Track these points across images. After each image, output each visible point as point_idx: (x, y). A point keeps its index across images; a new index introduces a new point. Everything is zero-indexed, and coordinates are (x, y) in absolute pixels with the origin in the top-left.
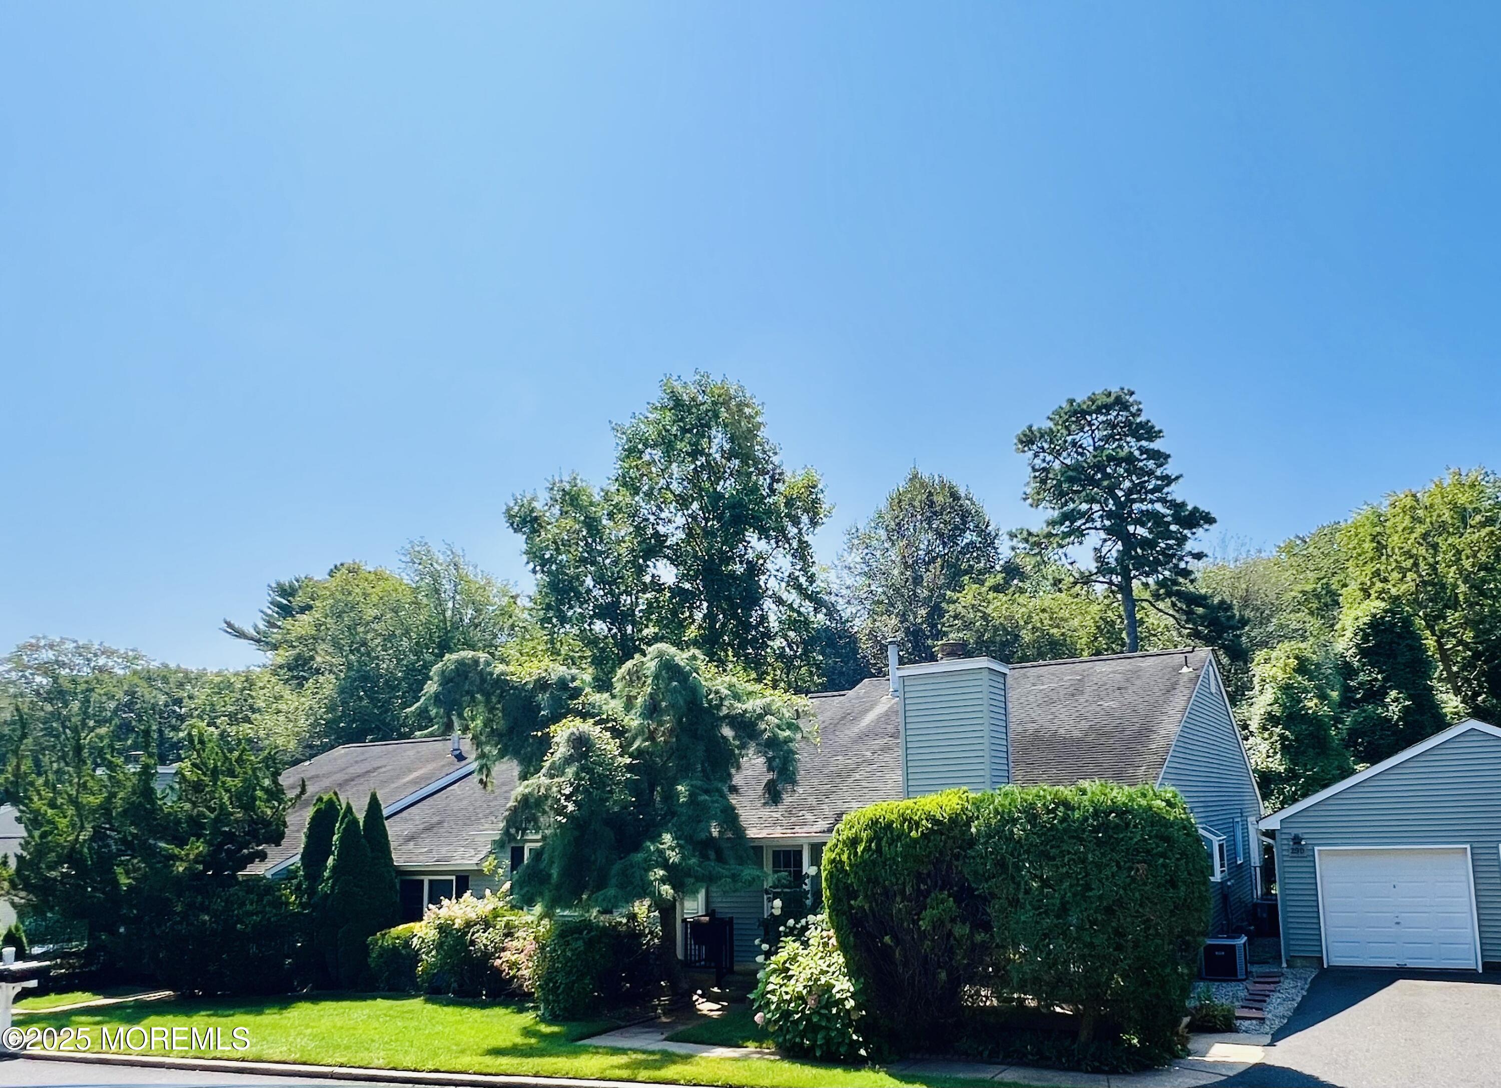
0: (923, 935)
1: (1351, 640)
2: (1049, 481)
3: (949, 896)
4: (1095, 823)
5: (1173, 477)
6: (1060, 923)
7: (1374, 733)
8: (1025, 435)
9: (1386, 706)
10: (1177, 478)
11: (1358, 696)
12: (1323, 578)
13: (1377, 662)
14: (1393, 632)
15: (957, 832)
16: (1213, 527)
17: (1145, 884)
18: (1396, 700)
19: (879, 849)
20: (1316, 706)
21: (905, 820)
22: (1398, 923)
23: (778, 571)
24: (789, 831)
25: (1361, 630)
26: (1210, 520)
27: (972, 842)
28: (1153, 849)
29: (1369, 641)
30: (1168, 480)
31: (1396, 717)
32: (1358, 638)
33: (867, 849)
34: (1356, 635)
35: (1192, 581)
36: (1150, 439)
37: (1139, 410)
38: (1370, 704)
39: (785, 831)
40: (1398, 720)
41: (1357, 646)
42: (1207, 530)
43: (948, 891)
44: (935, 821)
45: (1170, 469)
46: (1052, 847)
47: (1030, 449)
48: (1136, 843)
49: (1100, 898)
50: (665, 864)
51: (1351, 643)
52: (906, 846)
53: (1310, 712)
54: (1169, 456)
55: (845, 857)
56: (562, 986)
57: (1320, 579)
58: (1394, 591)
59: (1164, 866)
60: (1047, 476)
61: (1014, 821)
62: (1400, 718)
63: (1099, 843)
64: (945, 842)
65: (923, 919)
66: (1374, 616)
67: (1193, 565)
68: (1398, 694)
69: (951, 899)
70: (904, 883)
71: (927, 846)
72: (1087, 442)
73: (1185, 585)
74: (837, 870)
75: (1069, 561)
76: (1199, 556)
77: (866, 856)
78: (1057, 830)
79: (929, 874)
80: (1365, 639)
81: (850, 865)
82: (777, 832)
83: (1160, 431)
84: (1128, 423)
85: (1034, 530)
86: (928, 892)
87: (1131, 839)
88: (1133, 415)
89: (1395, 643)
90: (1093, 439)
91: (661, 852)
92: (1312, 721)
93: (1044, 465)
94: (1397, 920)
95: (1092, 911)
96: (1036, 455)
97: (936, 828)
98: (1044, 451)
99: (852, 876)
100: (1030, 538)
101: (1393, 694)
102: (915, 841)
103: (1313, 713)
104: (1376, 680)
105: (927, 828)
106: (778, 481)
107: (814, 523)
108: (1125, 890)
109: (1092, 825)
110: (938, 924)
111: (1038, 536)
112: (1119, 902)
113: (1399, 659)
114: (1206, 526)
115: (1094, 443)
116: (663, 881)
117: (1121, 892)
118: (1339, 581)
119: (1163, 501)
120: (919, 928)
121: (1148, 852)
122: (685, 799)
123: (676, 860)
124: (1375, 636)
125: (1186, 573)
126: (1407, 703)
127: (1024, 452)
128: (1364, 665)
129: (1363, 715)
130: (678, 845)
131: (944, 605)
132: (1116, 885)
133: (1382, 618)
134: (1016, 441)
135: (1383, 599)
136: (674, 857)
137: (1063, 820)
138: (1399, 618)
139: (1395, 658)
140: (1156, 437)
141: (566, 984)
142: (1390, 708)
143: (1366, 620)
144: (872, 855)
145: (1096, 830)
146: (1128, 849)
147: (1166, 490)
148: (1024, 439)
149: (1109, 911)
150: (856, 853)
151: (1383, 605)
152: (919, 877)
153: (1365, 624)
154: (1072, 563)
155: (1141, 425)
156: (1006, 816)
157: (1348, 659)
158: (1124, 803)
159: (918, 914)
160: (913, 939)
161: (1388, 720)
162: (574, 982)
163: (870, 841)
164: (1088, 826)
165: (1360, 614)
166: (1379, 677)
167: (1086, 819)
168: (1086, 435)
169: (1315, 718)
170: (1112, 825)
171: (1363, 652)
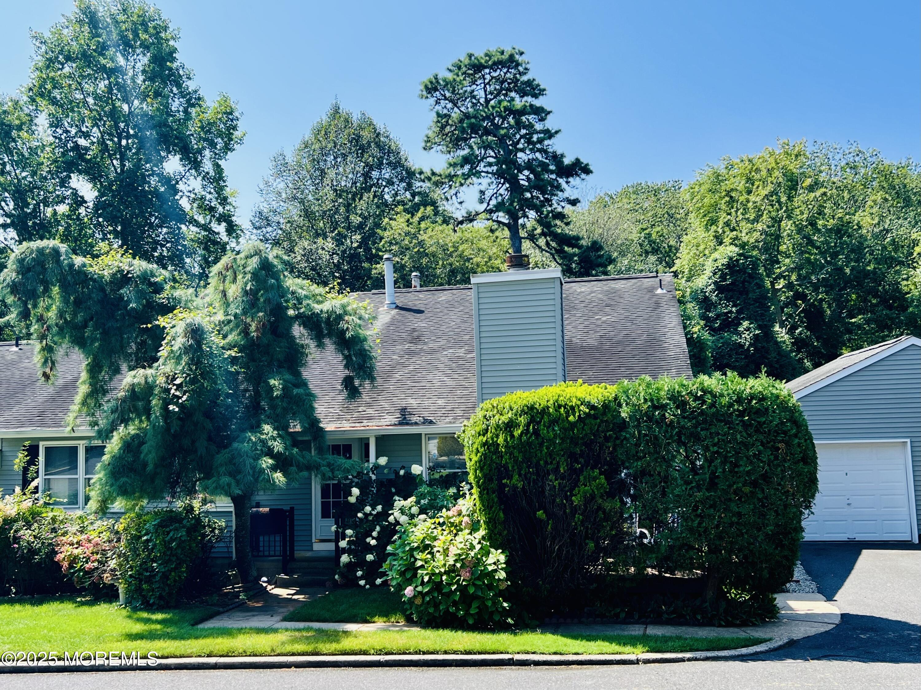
0: (574, 510)
1: (709, 279)
2: (448, 127)
3: (601, 473)
4: (741, 408)
5: (553, 131)
6: (711, 495)
7: (730, 356)
8: (431, 82)
9: (740, 334)
10: (557, 132)
11: (716, 325)
12: (646, 229)
13: (732, 297)
14: (745, 272)
15: (609, 415)
16: (589, 178)
17: (785, 461)
18: (748, 329)
19: (536, 432)
20: (699, 332)
21: (560, 406)
22: (849, 504)
23: (190, 192)
24: (357, 425)
25: (720, 270)
26: (587, 170)
27: (623, 425)
28: (789, 430)
29: (725, 280)
30: (549, 134)
31: (747, 343)
32: (717, 276)
33: (526, 432)
34: (715, 274)
35: (567, 224)
36: (536, 96)
37: (526, 69)
38: (726, 332)
39: (353, 425)
40: (749, 348)
41: (715, 283)
42: (583, 179)
43: (600, 469)
44: (592, 407)
45: (550, 124)
46: (702, 430)
47: (432, 96)
48: (776, 425)
49: (748, 473)
50: (270, 453)
51: (710, 281)
52: (564, 430)
53: (695, 336)
54: (549, 113)
55: (501, 440)
56: (160, 575)
57: (643, 230)
58: (745, 239)
59: (799, 445)
60: (447, 122)
61: (663, 407)
62: (751, 345)
63: (746, 426)
64: (599, 426)
65: (575, 495)
66: (731, 258)
67: (568, 209)
68: (750, 324)
69: (602, 477)
70: (558, 463)
71: (583, 428)
72: (480, 94)
73: (560, 227)
74: (490, 452)
75: (459, 200)
76: (574, 202)
77: (524, 438)
78: (707, 415)
79: (582, 455)
80: (723, 277)
81: (506, 447)
82: (346, 426)
83: (544, 90)
84: (515, 81)
85: (437, 171)
86: (581, 470)
87: (771, 422)
88: (521, 74)
89: (747, 282)
90: (485, 91)
91: (264, 442)
92: (695, 344)
93: (445, 111)
94: (849, 502)
95: (740, 485)
96: (437, 102)
97: (592, 412)
98: (446, 99)
99: (507, 457)
100: (433, 178)
101: (746, 324)
102: (573, 425)
103: (698, 337)
104: (731, 312)
105: (585, 413)
106: (193, 105)
107: (227, 148)
108: (769, 465)
109: (738, 410)
110: (590, 499)
111: (440, 175)
112: (765, 477)
113: (750, 295)
114: (583, 176)
115: (486, 95)
116: (274, 468)
117: (766, 467)
118: (657, 232)
119: (543, 151)
120: (572, 502)
121: (785, 433)
122: (279, 393)
123: (280, 449)
124: (732, 274)
125: (561, 216)
126: (757, 332)
127: (427, 97)
128: (721, 300)
129: (721, 341)
130: (279, 436)
131: (379, 231)
132: (762, 462)
133: (737, 260)
134: (422, 87)
135: (736, 245)
136: (278, 446)
137: (713, 405)
138: (750, 261)
139: (747, 294)
140: (540, 94)
141: (163, 573)
142: (743, 336)
143: (725, 261)
144: (531, 437)
145: (742, 414)
146: (769, 431)
147: (546, 142)
148: (430, 87)
149: (754, 484)
150: (512, 436)
151: (737, 249)
152: (573, 457)
153: (723, 265)
154: (461, 203)
155: (529, 83)
156: (655, 402)
157: (707, 294)
158: (760, 392)
159: (571, 490)
160: (565, 512)
161: (741, 346)
162: (170, 571)
163: (528, 425)
164: (734, 410)
165: (718, 257)
166: (734, 309)
167: (731, 405)
168: (479, 87)
169: (698, 342)
170: (754, 410)
171: (719, 288)
